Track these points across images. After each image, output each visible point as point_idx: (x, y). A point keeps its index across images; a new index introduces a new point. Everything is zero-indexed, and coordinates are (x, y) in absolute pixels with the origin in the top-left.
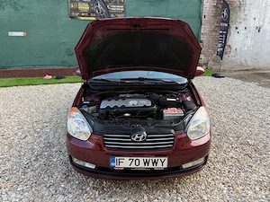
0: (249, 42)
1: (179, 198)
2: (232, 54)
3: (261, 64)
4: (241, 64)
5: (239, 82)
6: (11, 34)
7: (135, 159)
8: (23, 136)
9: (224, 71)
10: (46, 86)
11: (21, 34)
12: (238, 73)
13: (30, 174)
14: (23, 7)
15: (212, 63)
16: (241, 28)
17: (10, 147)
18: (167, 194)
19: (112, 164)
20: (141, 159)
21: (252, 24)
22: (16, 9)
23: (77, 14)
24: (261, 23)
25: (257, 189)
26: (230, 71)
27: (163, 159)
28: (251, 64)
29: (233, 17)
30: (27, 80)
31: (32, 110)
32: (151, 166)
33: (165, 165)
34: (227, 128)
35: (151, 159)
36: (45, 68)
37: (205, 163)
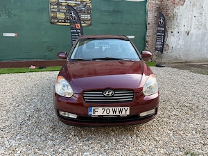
0: (181, 42)
1: (139, 140)
2: (170, 51)
3: (191, 58)
4: (177, 59)
5: (176, 69)
6: (5, 35)
7: (106, 108)
8: (17, 105)
9: (165, 63)
10: (31, 73)
11: (13, 35)
12: (174, 65)
13: (25, 128)
14: (15, 15)
15: (156, 57)
16: (175, 32)
17: (8, 111)
18: (130, 137)
19: (90, 113)
20: (111, 109)
21: (183, 30)
22: (10, 16)
23: (56, 21)
24: (189, 29)
25: (194, 133)
26: (169, 63)
27: (126, 108)
28: (183, 58)
29: (169, 24)
30: (16, 70)
31: (22, 88)
32: (118, 114)
33: (128, 113)
34: (170, 97)
35: (118, 109)
36: (30, 60)
37: (156, 114)
